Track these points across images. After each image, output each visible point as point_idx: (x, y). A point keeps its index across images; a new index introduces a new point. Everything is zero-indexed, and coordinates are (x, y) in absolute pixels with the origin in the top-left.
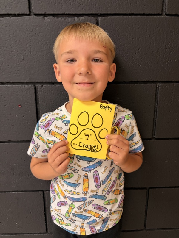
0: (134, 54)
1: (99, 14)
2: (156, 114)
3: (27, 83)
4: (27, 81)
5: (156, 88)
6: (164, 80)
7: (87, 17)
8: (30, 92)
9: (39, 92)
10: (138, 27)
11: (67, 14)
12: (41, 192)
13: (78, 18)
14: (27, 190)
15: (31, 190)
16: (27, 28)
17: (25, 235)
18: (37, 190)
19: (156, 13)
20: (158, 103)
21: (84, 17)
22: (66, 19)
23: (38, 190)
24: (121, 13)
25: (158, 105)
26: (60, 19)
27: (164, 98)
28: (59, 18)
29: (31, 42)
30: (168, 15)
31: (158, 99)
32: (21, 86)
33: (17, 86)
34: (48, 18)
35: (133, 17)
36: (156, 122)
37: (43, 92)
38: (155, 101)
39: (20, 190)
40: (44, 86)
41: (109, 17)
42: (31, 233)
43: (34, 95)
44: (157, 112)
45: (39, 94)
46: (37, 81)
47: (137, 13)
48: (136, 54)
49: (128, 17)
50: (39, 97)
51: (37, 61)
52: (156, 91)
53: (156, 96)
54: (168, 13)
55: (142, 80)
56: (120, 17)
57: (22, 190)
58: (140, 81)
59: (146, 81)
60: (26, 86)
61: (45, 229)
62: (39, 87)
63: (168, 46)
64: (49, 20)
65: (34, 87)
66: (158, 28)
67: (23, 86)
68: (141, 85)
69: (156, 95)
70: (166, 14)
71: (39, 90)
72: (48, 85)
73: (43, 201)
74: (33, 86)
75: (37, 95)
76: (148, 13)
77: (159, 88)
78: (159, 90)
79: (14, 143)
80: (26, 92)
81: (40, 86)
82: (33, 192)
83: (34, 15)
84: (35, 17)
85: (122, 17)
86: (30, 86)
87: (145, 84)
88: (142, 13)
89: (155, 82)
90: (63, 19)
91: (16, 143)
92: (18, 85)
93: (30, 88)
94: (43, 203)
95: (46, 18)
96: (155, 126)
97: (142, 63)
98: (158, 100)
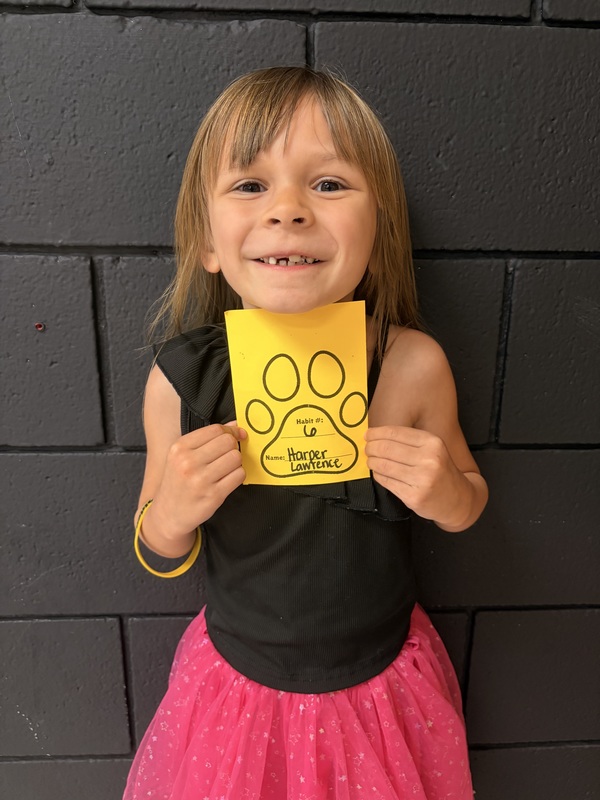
0: (435, 156)
1: (314, 13)
2: (504, 363)
3: (65, 249)
4: (65, 243)
5: (507, 273)
6: (532, 249)
7: (273, 21)
8: (74, 279)
9: (105, 281)
10: (450, 60)
11: (202, 10)
12: (115, 620)
13: (240, 23)
14: (64, 613)
15: (78, 613)
16: (61, 58)
17: (60, 761)
18: (98, 612)
19: (509, 14)
20: (512, 325)
21: (263, 20)
22: (201, 28)
23: (104, 612)
24: (390, 10)
25: (510, 334)
26: (178, 25)
27: (532, 311)
28: (176, 24)
29: (77, 104)
30: (550, 22)
31: (510, 312)
32: (42, 257)
33: (28, 256)
34: (138, 23)
35: (430, 25)
36: (502, 390)
37: (118, 281)
38: (501, 319)
39: (42, 613)
40: (124, 261)
41: (347, 23)
42: (81, 757)
43: (90, 291)
44: (506, 355)
45: (106, 286)
46: (97, 242)
47: (445, 12)
48: (440, 156)
49: (413, 25)
50: (107, 297)
51: (98, 171)
52: (505, 284)
53: (504, 301)
54: (550, 15)
55: (459, 247)
56: (386, 24)
57: (47, 613)
58: (452, 248)
59: (471, 251)
60: (62, 259)
61: (128, 740)
62: (105, 264)
63: (550, 130)
64: (139, 27)
65: (89, 263)
66: (517, 67)
67: (52, 258)
68: (455, 262)
69: (506, 298)
70: (543, 20)
71: (105, 272)
72: (138, 258)
73: (119, 651)
74: (85, 260)
75: (100, 290)
76: (482, 14)
77: (517, 274)
78: (515, 280)
79: (21, 455)
80: (63, 279)
81: (110, 258)
82: (87, 620)
83: (88, 11)
84: (91, 16)
85: (393, 24)
86: (75, 258)
87: (469, 261)
88: (464, 12)
89: (503, 252)
90: (189, 27)
91: (26, 454)
92: (32, 256)
93: (74, 267)
94: (120, 656)
95: (131, 22)
96: (500, 405)
97: (459, 187)
98: (512, 315)
